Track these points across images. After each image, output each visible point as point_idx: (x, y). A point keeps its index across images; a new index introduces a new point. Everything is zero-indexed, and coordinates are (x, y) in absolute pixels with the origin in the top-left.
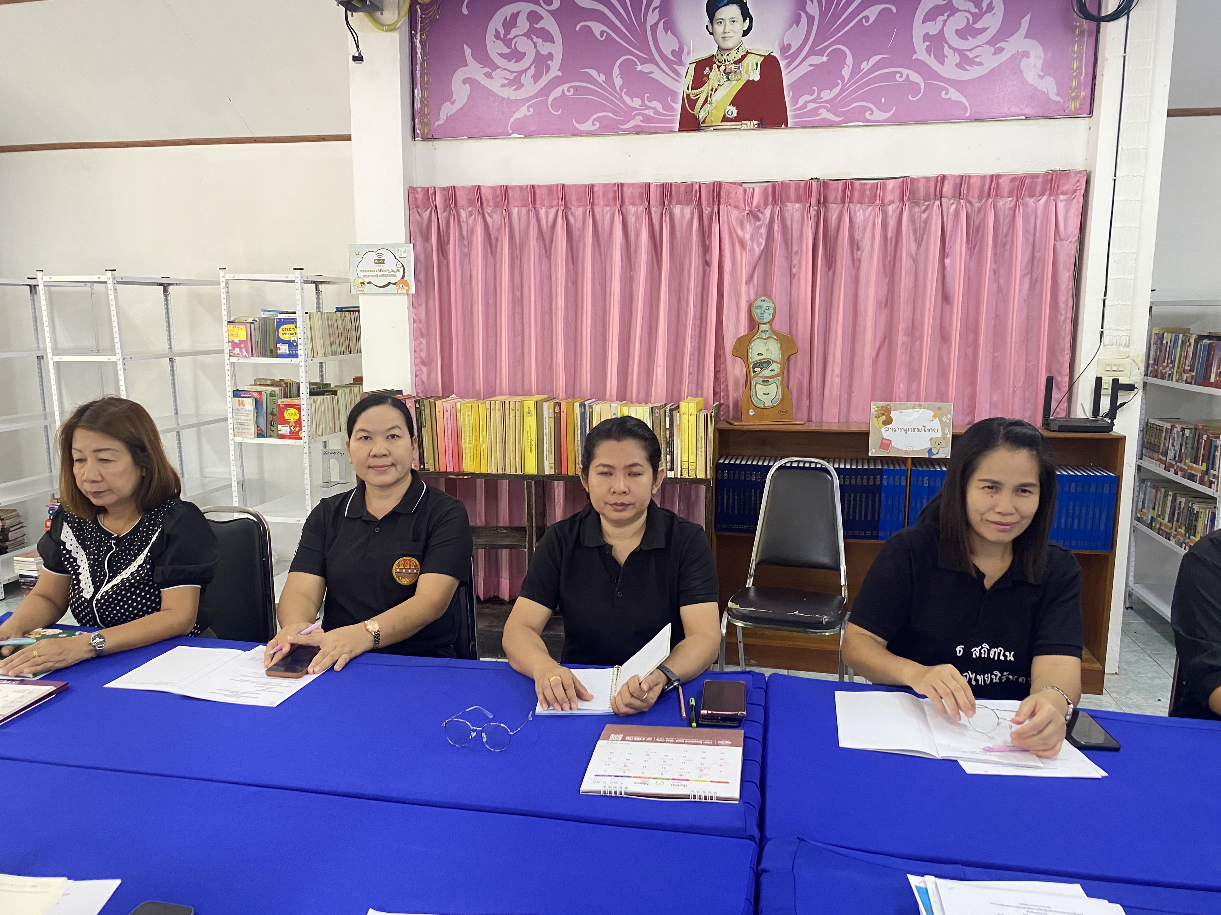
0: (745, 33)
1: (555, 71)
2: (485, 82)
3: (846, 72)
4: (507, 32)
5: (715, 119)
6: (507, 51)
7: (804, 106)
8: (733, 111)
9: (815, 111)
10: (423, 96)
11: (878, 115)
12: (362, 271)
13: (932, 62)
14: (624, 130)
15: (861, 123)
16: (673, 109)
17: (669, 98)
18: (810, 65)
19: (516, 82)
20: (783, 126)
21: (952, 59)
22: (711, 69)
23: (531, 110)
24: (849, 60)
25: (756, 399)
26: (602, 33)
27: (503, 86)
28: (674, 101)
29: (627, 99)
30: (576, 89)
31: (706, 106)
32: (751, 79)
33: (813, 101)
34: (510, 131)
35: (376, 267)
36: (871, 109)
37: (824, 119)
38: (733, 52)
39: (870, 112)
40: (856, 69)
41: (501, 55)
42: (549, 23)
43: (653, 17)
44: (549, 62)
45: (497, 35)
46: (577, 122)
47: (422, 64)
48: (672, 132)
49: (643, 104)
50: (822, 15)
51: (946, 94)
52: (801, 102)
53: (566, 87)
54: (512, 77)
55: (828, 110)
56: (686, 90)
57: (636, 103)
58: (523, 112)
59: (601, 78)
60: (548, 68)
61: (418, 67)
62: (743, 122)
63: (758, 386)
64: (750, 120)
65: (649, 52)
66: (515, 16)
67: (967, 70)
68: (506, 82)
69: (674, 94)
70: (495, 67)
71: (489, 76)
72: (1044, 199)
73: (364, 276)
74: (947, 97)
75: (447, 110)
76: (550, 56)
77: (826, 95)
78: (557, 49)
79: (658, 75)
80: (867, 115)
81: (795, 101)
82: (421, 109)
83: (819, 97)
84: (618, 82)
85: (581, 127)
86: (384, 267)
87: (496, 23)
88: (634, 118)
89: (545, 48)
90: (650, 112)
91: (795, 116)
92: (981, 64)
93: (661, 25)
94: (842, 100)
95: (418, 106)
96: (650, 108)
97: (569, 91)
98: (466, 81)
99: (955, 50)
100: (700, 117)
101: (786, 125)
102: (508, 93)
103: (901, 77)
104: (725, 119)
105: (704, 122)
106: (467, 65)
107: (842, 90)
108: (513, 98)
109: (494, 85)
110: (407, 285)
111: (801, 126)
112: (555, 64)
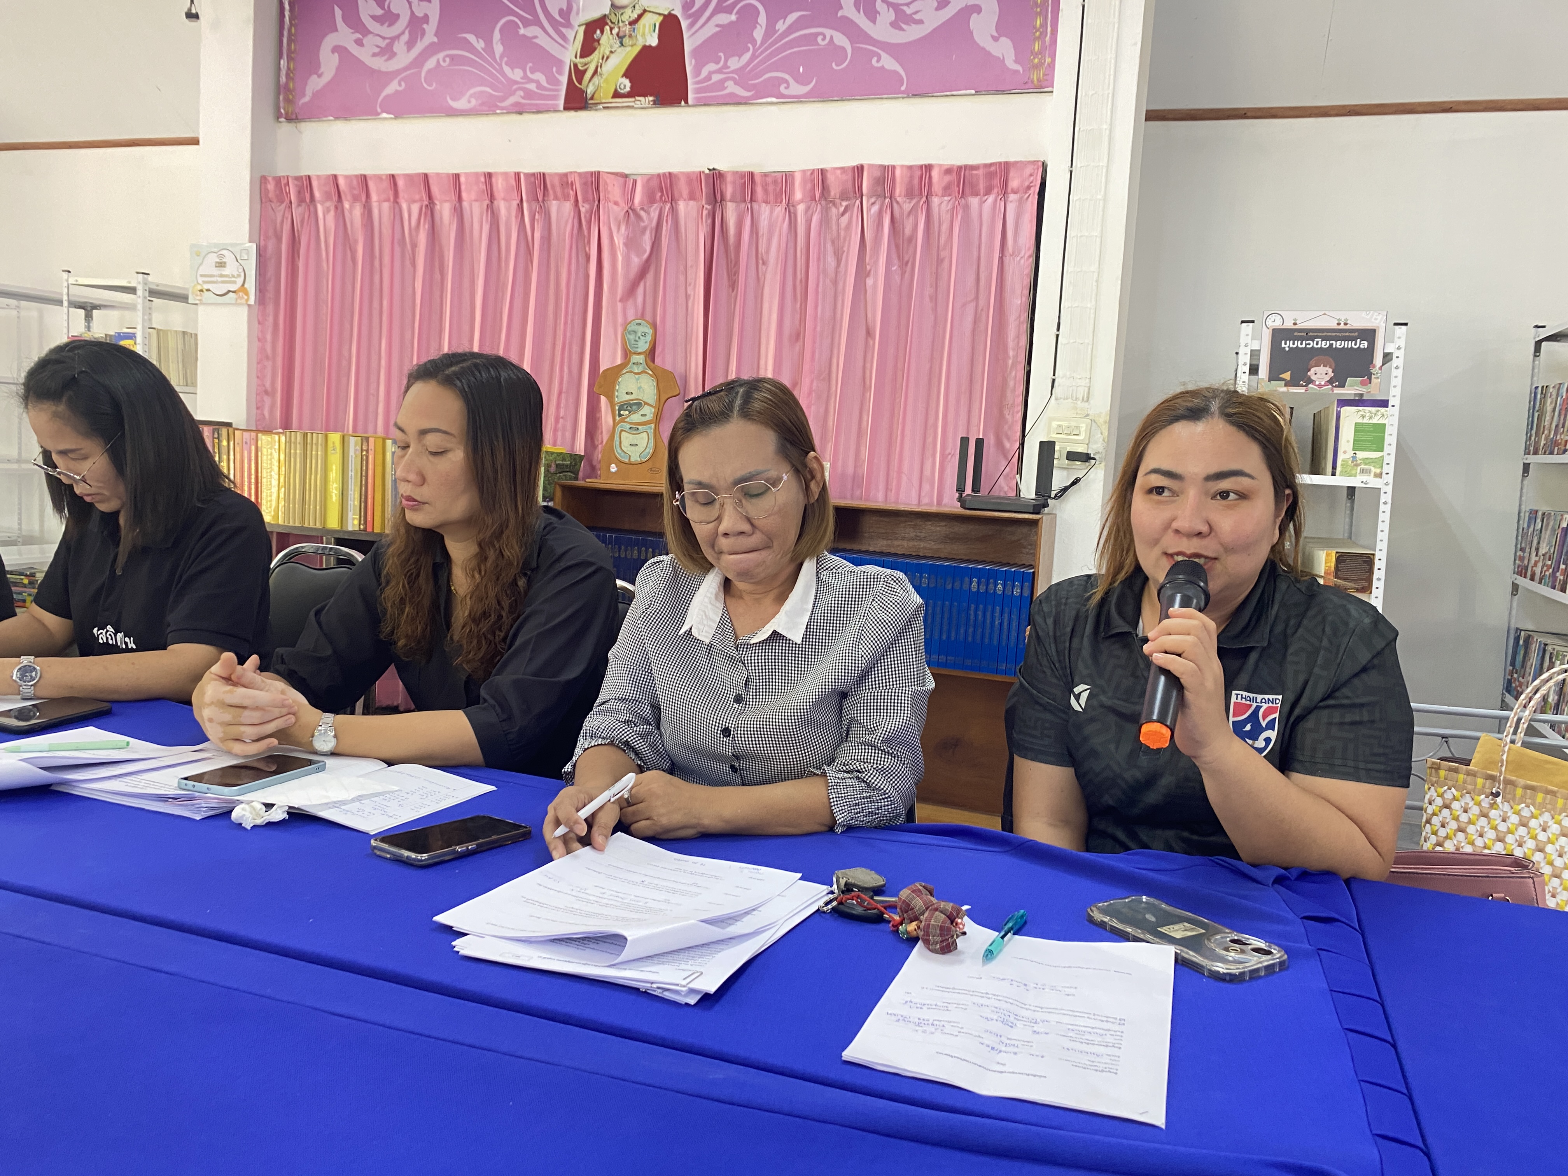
1: (430, 37)
2: (354, 49)
3: (758, 34)
5: (605, 94)
6: (379, 12)
7: (708, 78)
8: (626, 85)
9: (721, 84)
10: (289, 68)
11: (796, 89)
12: (202, 276)
13: (861, 20)
14: (502, 108)
15: (774, 100)
16: (558, 83)
17: (554, 69)
18: (717, 26)
19: (387, 51)
20: (683, 103)
21: (886, 15)
22: (602, 32)
23: (403, 84)
24: (762, 19)
25: (620, 451)
27: (374, 55)
28: (560, 72)
29: (506, 69)
30: (452, 58)
31: (596, 79)
32: (647, 44)
33: (718, 71)
34: (379, 110)
35: (216, 271)
36: (787, 82)
37: (732, 95)
38: (628, 11)
39: (785, 85)
40: (770, 29)
41: (374, 18)
44: (425, 26)
46: (452, 99)
47: (290, 30)
49: (525, 76)
51: (878, 61)
52: (704, 73)
53: (441, 56)
54: (383, 44)
55: (736, 83)
56: (574, 59)
57: (516, 74)
58: (393, 87)
59: (480, 45)
60: (423, 33)
61: (286, 33)
62: (637, 98)
63: (623, 433)
64: (645, 96)
65: (534, 12)
67: (903, 30)
68: (377, 50)
69: (559, 63)
70: (366, 32)
71: (359, 43)
72: (991, 199)
73: (205, 282)
74: (879, 65)
75: (315, 84)
76: (426, 19)
77: (735, 63)
78: (434, 9)
79: (543, 41)
80: (782, 89)
81: (697, 71)
82: (287, 84)
83: (725, 66)
84: (498, 49)
85: (455, 105)
86: (226, 271)
88: (513, 93)
89: (421, 9)
90: (532, 87)
91: (698, 91)
92: (921, 22)
94: (752, 70)
95: (283, 79)
96: (532, 81)
97: (444, 61)
98: (336, 49)
99: (889, 4)
100: (589, 91)
101: (686, 102)
102: (378, 64)
103: (824, 39)
104: (617, 95)
105: (592, 98)
106: (336, 30)
107: (753, 57)
108: (383, 69)
109: (364, 54)
110: (247, 293)
111: (704, 103)
112: (430, 29)
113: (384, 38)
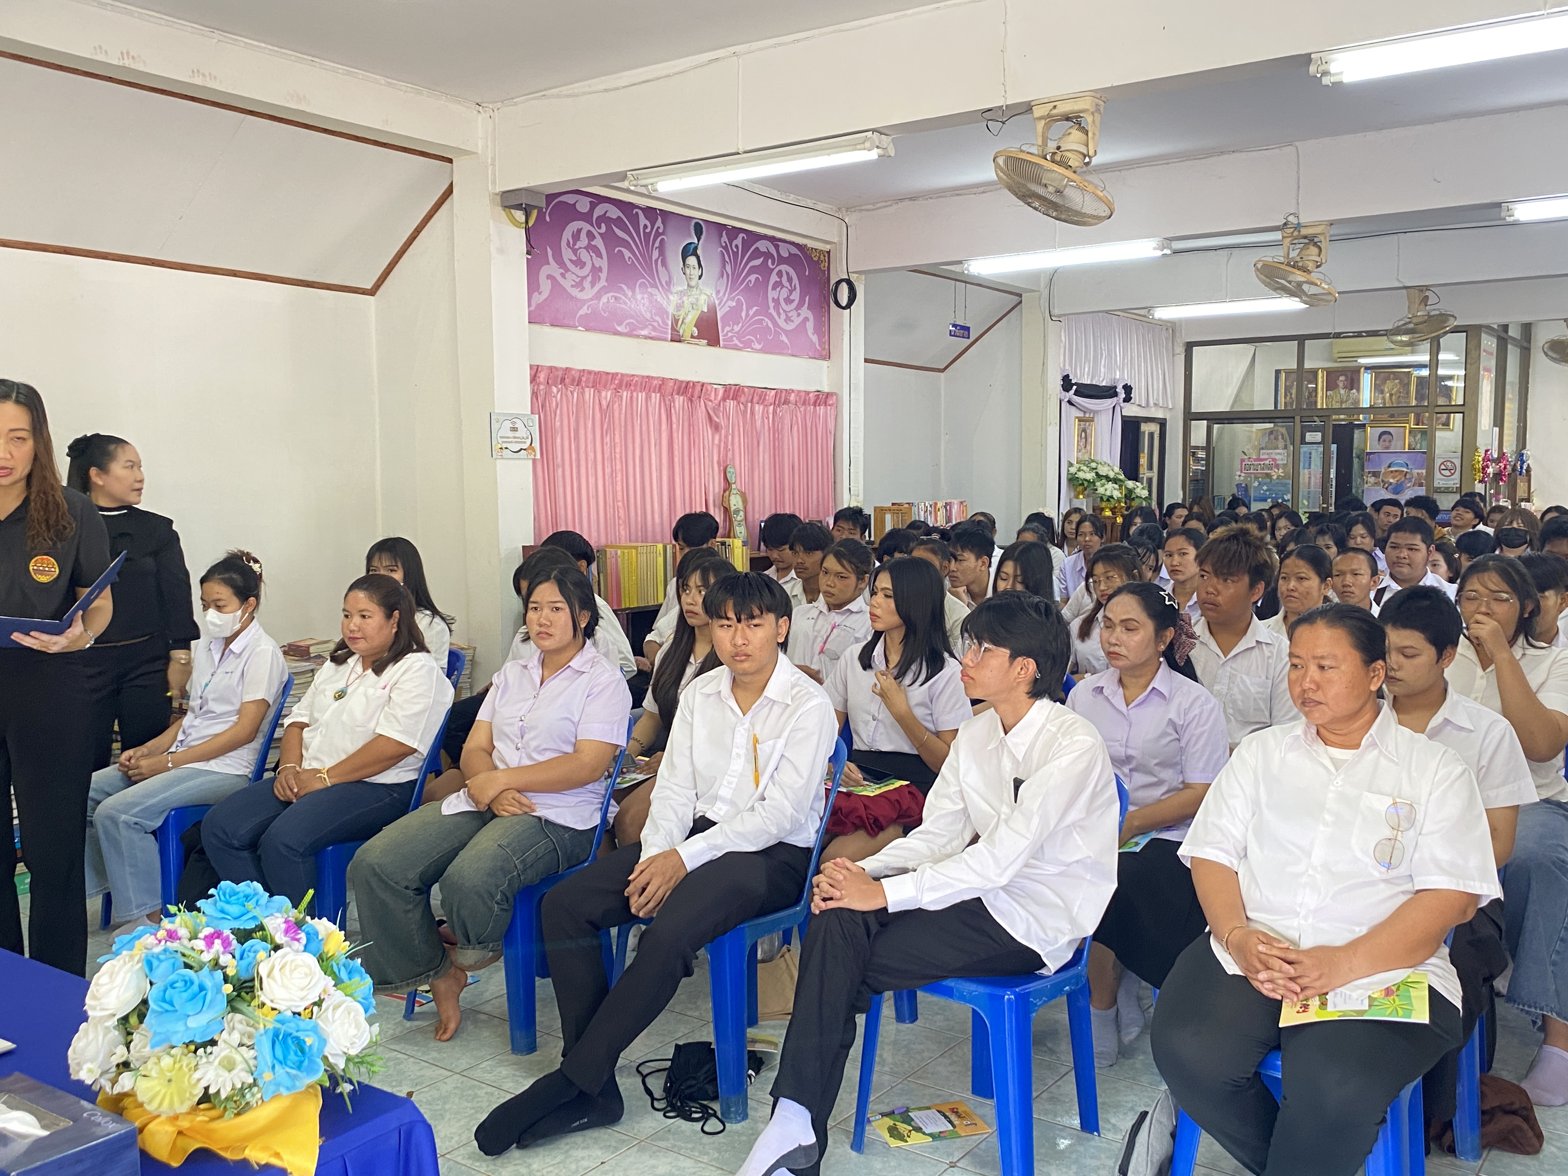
0: (700, 277)
1: (603, 283)
2: (561, 280)
3: (743, 314)
4: (574, 244)
5: (687, 336)
6: (574, 258)
7: (727, 334)
8: (696, 332)
9: (731, 338)
11: (758, 346)
12: (501, 438)
13: (776, 316)
14: (641, 335)
15: (749, 349)
16: (667, 325)
18: (729, 307)
19: (579, 285)
20: (718, 346)
21: (783, 316)
23: (590, 309)
24: (745, 307)
26: (630, 258)
27: (572, 286)
28: (668, 319)
29: (644, 311)
30: (616, 298)
31: (683, 325)
32: (703, 311)
33: (730, 331)
34: (577, 324)
35: (511, 434)
36: (754, 341)
37: (736, 345)
38: (695, 289)
40: (747, 314)
41: (571, 260)
42: (599, 242)
43: (656, 254)
44: (600, 273)
45: (568, 244)
46: (616, 325)
48: (665, 340)
49: (652, 317)
50: (733, 274)
51: (781, 337)
52: (725, 332)
53: (610, 295)
54: (578, 280)
55: (737, 339)
56: (672, 311)
57: (649, 315)
58: (584, 311)
59: (630, 293)
60: (599, 279)
62: (701, 340)
64: (704, 339)
65: (654, 280)
66: (579, 231)
67: (788, 324)
68: (574, 283)
69: (667, 313)
70: (567, 270)
71: (563, 275)
72: (824, 407)
73: (503, 442)
74: (781, 339)
75: (538, 298)
76: (600, 269)
77: (737, 328)
78: (603, 263)
79: (659, 297)
80: (752, 344)
81: (723, 331)
83: (733, 329)
84: (639, 298)
85: (619, 329)
86: (517, 434)
87: (567, 234)
88: (647, 327)
89: (598, 262)
90: (656, 324)
92: (793, 321)
93: (659, 261)
94: (742, 333)
96: (655, 321)
97: (611, 299)
98: (549, 277)
99: (784, 311)
100: (680, 333)
101: (720, 345)
102: (574, 292)
103: (765, 323)
104: (692, 337)
105: (682, 337)
106: (549, 264)
107: (742, 327)
108: (578, 297)
109: (567, 284)
110: (534, 451)
111: (725, 347)
112: (604, 275)
113: (578, 277)
